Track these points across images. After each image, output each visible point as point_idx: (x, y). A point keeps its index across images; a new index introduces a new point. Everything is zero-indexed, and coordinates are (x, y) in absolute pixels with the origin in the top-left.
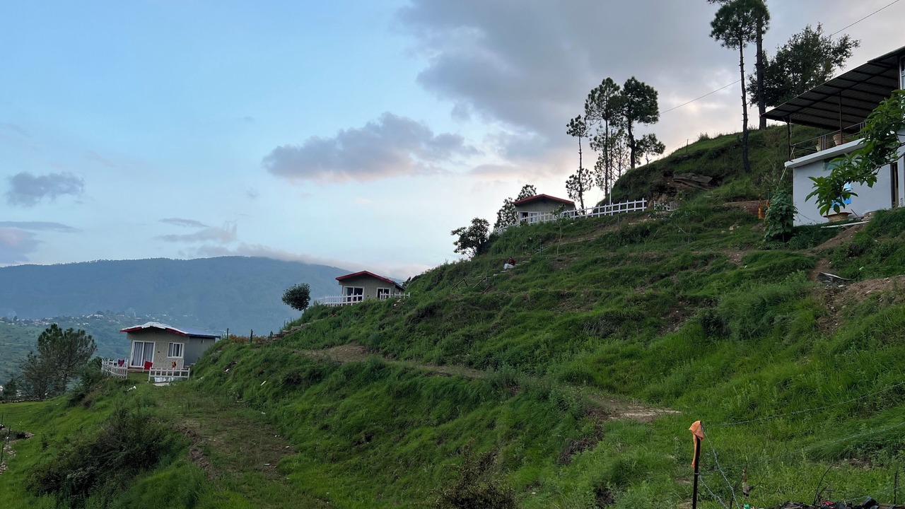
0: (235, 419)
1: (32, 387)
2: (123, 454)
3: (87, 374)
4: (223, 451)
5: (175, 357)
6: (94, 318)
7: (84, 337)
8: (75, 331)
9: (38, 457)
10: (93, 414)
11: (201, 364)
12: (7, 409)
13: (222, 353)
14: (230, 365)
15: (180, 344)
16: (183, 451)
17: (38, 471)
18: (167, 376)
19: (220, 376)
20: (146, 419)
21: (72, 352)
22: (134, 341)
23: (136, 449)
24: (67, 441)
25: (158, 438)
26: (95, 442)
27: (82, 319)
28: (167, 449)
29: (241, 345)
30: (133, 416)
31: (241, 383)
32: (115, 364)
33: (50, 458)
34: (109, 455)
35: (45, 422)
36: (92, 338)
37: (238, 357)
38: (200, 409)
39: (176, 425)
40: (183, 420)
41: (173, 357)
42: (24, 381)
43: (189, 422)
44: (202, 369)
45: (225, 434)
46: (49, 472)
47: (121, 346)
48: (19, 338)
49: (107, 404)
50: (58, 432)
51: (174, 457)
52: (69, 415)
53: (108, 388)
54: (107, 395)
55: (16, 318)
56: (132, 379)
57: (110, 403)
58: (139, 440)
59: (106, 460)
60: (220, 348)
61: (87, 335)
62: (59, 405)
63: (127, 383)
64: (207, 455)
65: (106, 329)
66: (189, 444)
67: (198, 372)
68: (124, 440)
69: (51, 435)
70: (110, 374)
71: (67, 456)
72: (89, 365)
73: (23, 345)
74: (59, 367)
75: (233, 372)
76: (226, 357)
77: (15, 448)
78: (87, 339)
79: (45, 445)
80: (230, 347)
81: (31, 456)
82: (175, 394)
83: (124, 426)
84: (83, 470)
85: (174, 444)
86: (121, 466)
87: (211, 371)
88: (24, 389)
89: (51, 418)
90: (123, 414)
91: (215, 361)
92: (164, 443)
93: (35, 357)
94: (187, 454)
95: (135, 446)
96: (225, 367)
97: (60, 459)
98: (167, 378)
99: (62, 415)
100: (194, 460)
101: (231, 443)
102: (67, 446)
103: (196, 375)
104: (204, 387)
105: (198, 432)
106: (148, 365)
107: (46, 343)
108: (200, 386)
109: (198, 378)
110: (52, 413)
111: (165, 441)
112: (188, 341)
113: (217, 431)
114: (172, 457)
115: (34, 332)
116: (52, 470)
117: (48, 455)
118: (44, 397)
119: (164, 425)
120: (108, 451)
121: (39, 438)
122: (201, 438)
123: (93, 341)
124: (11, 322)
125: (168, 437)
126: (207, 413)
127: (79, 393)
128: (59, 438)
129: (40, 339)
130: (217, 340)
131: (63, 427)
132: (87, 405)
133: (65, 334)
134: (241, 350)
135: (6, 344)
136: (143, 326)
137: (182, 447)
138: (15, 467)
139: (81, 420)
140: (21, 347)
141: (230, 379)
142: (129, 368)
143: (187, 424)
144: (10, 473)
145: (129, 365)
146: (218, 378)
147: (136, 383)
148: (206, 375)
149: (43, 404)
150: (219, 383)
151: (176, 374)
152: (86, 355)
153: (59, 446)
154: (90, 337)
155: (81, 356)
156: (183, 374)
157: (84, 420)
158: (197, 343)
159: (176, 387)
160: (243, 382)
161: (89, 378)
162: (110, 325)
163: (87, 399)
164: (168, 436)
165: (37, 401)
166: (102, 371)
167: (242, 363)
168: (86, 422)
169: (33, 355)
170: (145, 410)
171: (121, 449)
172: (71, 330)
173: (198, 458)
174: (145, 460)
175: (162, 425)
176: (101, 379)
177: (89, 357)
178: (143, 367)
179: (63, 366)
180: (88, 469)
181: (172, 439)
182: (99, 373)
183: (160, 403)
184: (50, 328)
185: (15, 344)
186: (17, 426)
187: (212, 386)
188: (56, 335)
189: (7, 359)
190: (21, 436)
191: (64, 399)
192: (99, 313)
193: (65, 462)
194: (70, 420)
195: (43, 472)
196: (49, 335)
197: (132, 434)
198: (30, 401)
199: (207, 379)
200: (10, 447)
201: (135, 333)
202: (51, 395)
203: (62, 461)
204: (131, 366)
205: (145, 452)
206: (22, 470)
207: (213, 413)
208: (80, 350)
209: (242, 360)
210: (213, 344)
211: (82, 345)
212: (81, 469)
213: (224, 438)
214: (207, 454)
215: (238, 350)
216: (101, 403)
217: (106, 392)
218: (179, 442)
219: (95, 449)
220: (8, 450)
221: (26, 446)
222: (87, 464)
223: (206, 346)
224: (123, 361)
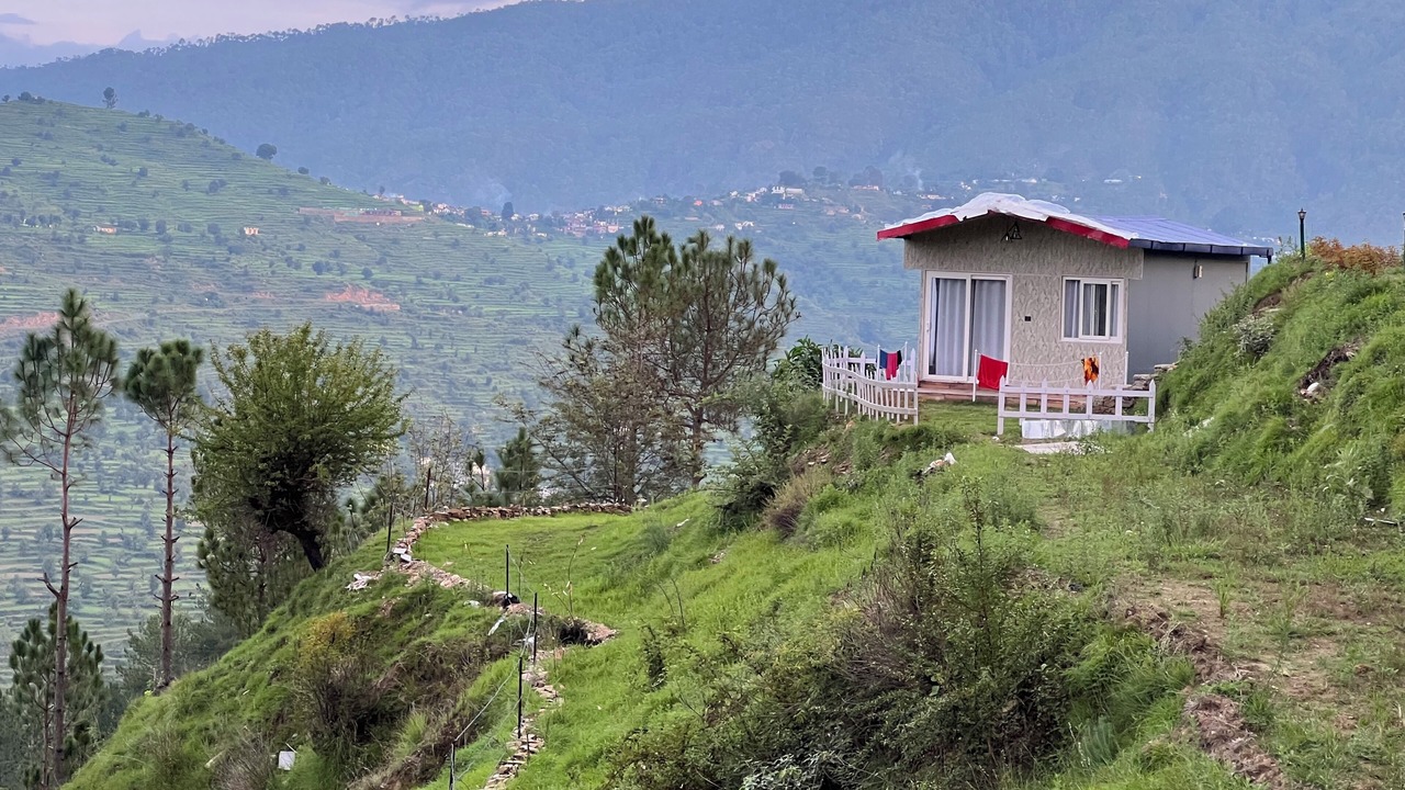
0: (1364, 589)
1: (589, 459)
2: (934, 703)
3: (774, 406)
4: (1326, 716)
5: (1094, 339)
6: (769, 199)
7: (749, 267)
8: (718, 246)
9: (641, 709)
10: (807, 556)
11: (1199, 364)
12: (516, 536)
13: (1286, 317)
14: (1324, 364)
15: (1107, 282)
16: (1158, 708)
17: (645, 756)
18: (1065, 414)
19: (1285, 410)
20: (1008, 572)
21: (710, 324)
22: (932, 275)
23: (981, 691)
24: (733, 653)
25: (1059, 651)
26: (829, 657)
27: (730, 205)
28: (1096, 694)
29: (1365, 276)
30: (962, 559)
31: (1375, 442)
32: (870, 368)
33: (679, 713)
34: (886, 706)
35: (647, 588)
36: (778, 271)
37: (1356, 329)
38: (1213, 545)
39: (1122, 604)
40: (1150, 586)
41: (1083, 338)
42: (561, 440)
43: (1174, 594)
44: (1204, 384)
45: (1326, 650)
46: (681, 765)
47: (875, 311)
48: (525, 286)
49: (855, 521)
50: (695, 621)
51: (1125, 730)
52: (725, 563)
53: (854, 458)
54: (854, 489)
55: (508, 211)
56: (940, 424)
57: (864, 516)
58: (987, 652)
59: (877, 723)
60: (1274, 297)
61: (759, 256)
62: (688, 525)
63: (919, 439)
64: (1259, 730)
65: (816, 247)
66: (1183, 681)
67: (1191, 398)
68: (934, 654)
69: (674, 632)
70: (854, 406)
71: (737, 708)
72: (780, 374)
73: (542, 313)
74: (671, 386)
75: (1337, 396)
76: (1301, 331)
77: (563, 676)
78: (762, 276)
79: (657, 667)
80: (1319, 288)
81: (613, 708)
82: (1106, 481)
83: (930, 597)
84: (799, 761)
85: (1123, 676)
86: (931, 751)
87: (1241, 390)
88: (565, 467)
89: (665, 574)
90: (921, 551)
91: (1258, 350)
92: (1081, 670)
93: (589, 346)
94: (1177, 718)
95: (975, 677)
96: (1300, 373)
97: (711, 720)
98: (1069, 423)
99: (701, 562)
100: (1207, 745)
101: (1355, 688)
102: (737, 668)
103: (1181, 411)
104: (1219, 459)
105: (1215, 634)
106: (992, 371)
107: (620, 292)
108: (1203, 453)
109: (1193, 423)
110: (666, 556)
111: (1085, 664)
112: (1140, 270)
113: (1292, 634)
114: (1119, 729)
115: (571, 264)
116: (690, 755)
117: (673, 701)
118: (632, 498)
119: (1078, 599)
120: (876, 694)
121: (633, 642)
122: (1229, 660)
123: (782, 282)
124: (494, 227)
125: (1098, 649)
126: (1244, 561)
127: (753, 481)
128: (704, 642)
129: (602, 279)
130: (1257, 264)
131: (708, 605)
132: (786, 524)
133: (686, 258)
134: (1366, 301)
135: (486, 309)
136: (962, 213)
137: (1155, 692)
138: (565, 742)
139: (767, 581)
140: (534, 319)
141: (1327, 426)
142: (921, 383)
143: (1167, 599)
144: (549, 764)
145: (920, 372)
146: (1274, 422)
147: (954, 440)
148: (1222, 409)
149: (628, 526)
150: (1280, 442)
151: (1104, 407)
152: (760, 336)
153: (705, 669)
154: (769, 267)
155: (743, 344)
156: (1131, 406)
157: (779, 579)
158: (1176, 276)
159: (1107, 457)
160: (1384, 436)
161: (781, 424)
162: (831, 230)
163: (784, 498)
164: (1094, 645)
165: (612, 510)
166: (826, 397)
167: (1378, 355)
168: (787, 587)
169: (582, 340)
170: (1000, 541)
171: (927, 684)
172: (703, 240)
173: (1223, 738)
174: (1014, 736)
175: (1069, 603)
176: (823, 427)
177: (772, 346)
178: (974, 380)
179: (685, 382)
180: (814, 759)
181: (1114, 659)
182: (816, 402)
183: (1050, 515)
184: (630, 235)
185: (515, 311)
186: (557, 600)
187: (1254, 454)
188: (654, 259)
189: (495, 368)
190: (573, 635)
191: (701, 502)
192: (788, 179)
193: (729, 730)
194: (731, 582)
195: (662, 760)
196: (630, 261)
197: (962, 629)
198: (587, 511)
199: (1231, 424)
200: (542, 673)
201: (935, 238)
202: (656, 491)
203: (721, 725)
204: (927, 377)
205: (1012, 704)
206: (589, 753)
207: (1271, 561)
208: (740, 320)
209: (1374, 340)
210: (1240, 282)
211: (742, 299)
212: (788, 758)
213: (1323, 663)
214: (1258, 723)
215: (1354, 299)
216: (833, 519)
217: (848, 477)
218: (1139, 670)
219: (831, 680)
220: (536, 683)
221: (595, 670)
222: (806, 739)
223: (1213, 290)
224: (899, 357)
